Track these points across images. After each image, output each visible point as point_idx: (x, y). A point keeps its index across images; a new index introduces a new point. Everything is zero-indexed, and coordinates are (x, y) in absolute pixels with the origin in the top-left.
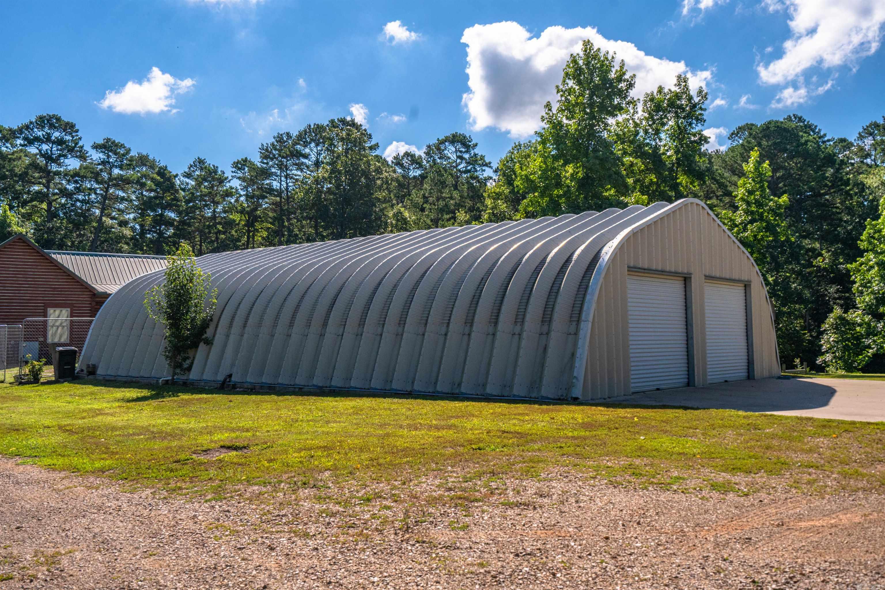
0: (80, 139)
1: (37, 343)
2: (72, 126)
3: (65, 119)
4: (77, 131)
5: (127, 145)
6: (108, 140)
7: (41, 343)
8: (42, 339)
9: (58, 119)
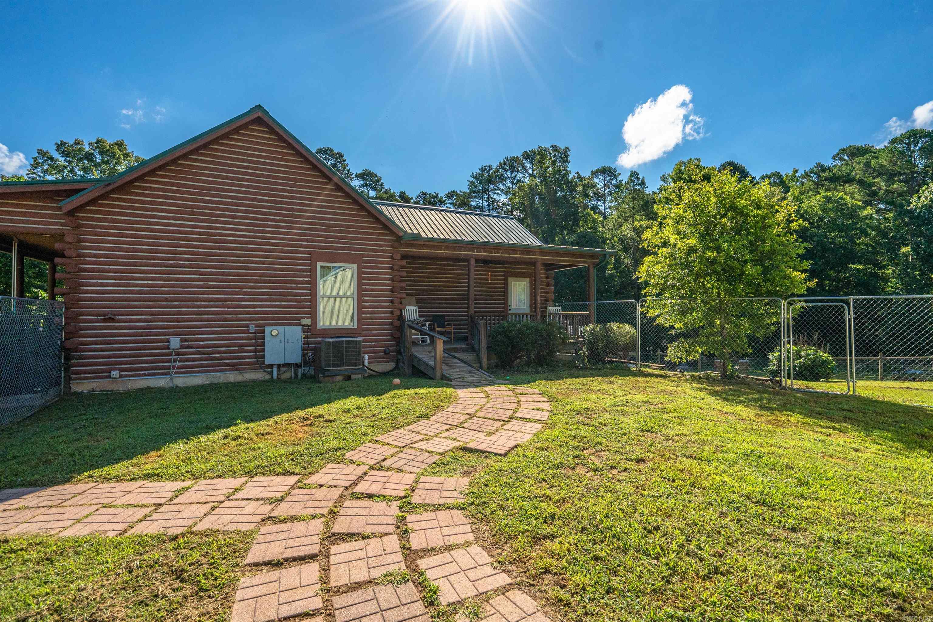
0: (347, 165)
1: (300, 328)
2: (342, 156)
3: (336, 150)
4: (345, 160)
5: (379, 175)
6: (366, 170)
7: (307, 329)
8: (307, 322)
9: (331, 151)
